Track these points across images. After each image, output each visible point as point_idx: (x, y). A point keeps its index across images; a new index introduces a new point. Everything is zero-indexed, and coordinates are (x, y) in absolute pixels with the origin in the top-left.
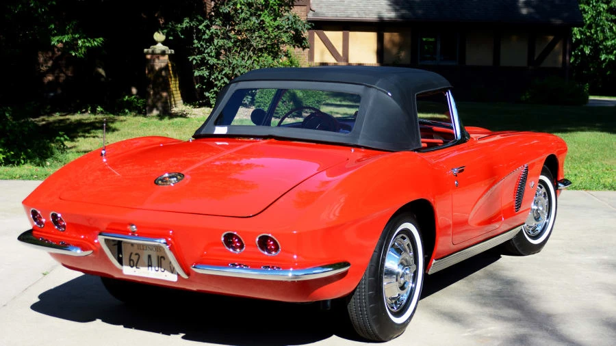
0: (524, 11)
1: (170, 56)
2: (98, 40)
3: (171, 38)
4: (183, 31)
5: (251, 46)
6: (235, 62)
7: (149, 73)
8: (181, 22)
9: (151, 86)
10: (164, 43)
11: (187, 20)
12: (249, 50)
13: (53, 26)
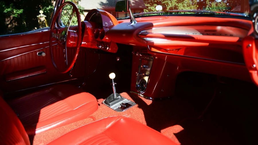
0: (133, 5)
1: (45, 17)
2: (21, 10)
3: (45, 12)
4: (49, 10)
5: (69, 14)
6: (65, 19)
7: (40, 22)
8: (48, 7)
9: (41, 26)
10: (43, 14)
11: (50, 6)
12: (68, 15)
13: (4, 6)
